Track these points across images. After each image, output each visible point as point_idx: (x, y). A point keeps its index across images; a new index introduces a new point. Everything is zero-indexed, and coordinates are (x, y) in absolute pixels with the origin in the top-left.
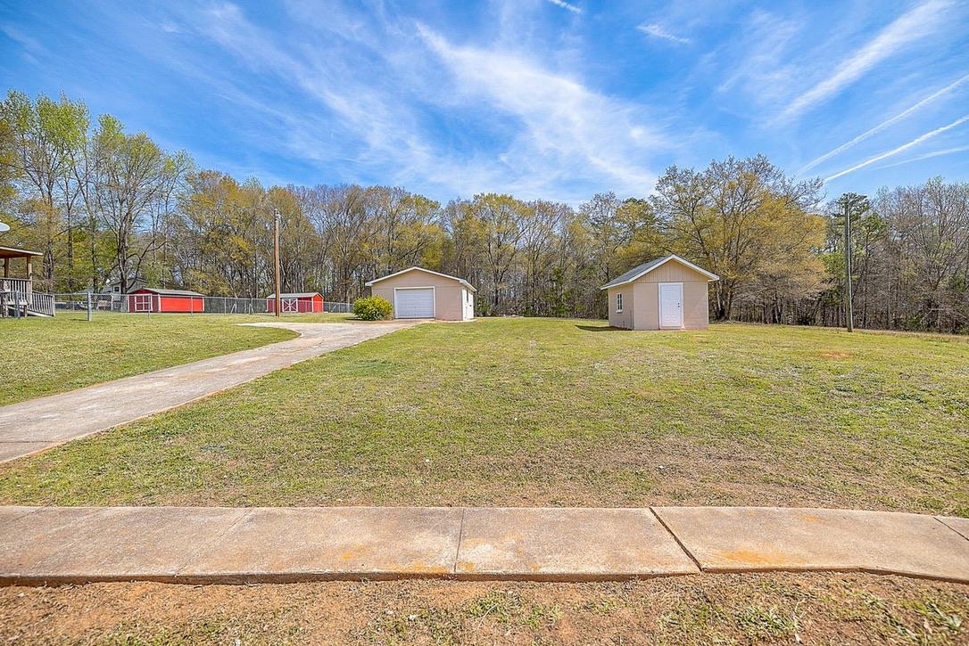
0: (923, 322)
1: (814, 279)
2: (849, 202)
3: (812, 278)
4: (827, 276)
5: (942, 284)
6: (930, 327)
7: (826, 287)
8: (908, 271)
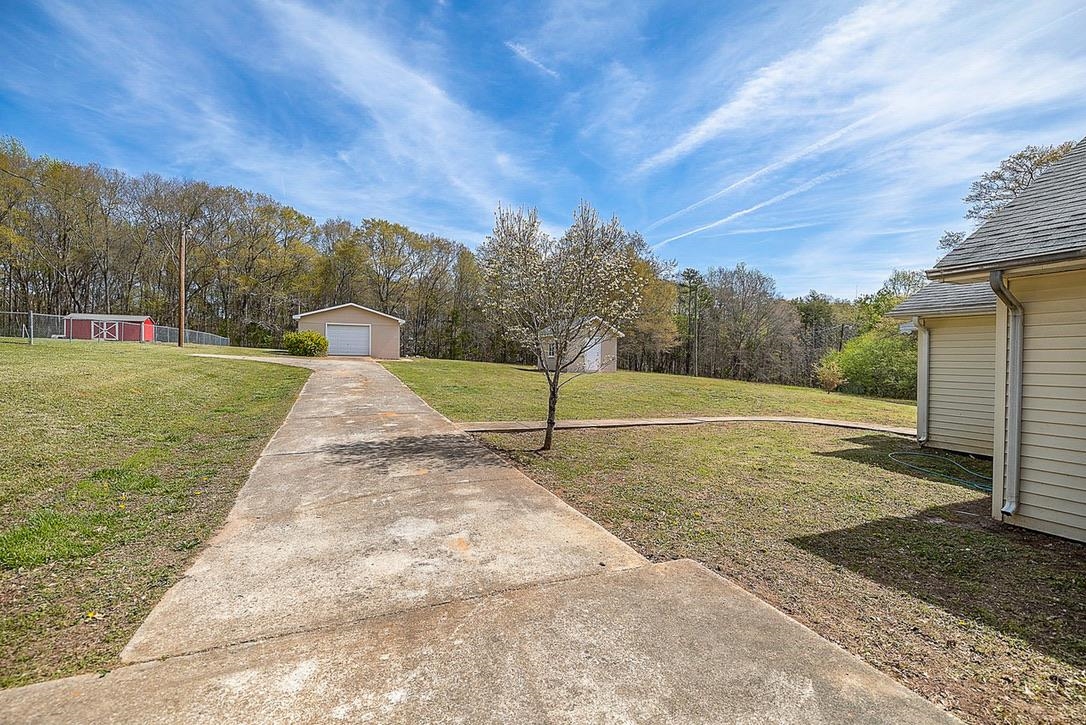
0: (731, 373)
1: (670, 337)
2: (690, 275)
3: (668, 336)
4: (677, 335)
5: (742, 345)
6: (734, 377)
7: (677, 343)
8: (723, 334)
